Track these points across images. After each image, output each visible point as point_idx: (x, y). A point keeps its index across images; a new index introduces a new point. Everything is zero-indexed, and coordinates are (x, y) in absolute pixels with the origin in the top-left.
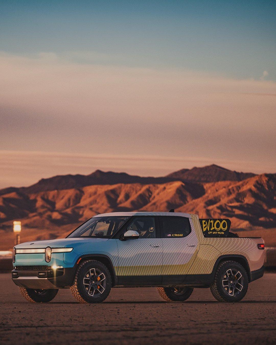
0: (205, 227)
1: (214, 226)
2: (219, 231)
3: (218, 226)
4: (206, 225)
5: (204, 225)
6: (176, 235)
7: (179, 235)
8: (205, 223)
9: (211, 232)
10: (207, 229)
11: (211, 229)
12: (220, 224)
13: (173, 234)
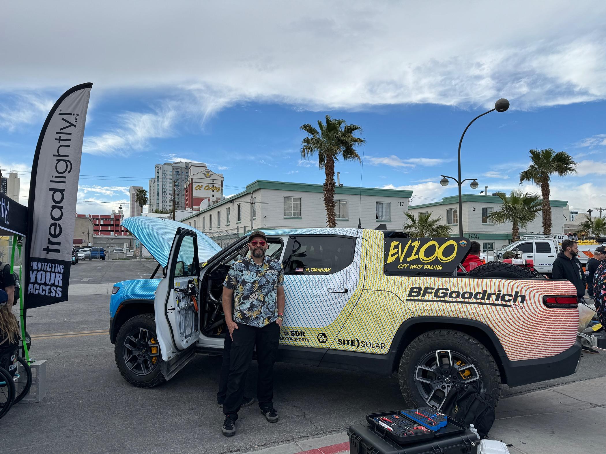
0: (393, 255)
1: (417, 253)
2: (428, 264)
3: (430, 251)
4: (398, 251)
5: (392, 251)
6: (314, 270)
7: (320, 270)
8: (396, 247)
9: (407, 266)
10: (398, 258)
11: (409, 259)
12: (437, 248)
13: (309, 268)
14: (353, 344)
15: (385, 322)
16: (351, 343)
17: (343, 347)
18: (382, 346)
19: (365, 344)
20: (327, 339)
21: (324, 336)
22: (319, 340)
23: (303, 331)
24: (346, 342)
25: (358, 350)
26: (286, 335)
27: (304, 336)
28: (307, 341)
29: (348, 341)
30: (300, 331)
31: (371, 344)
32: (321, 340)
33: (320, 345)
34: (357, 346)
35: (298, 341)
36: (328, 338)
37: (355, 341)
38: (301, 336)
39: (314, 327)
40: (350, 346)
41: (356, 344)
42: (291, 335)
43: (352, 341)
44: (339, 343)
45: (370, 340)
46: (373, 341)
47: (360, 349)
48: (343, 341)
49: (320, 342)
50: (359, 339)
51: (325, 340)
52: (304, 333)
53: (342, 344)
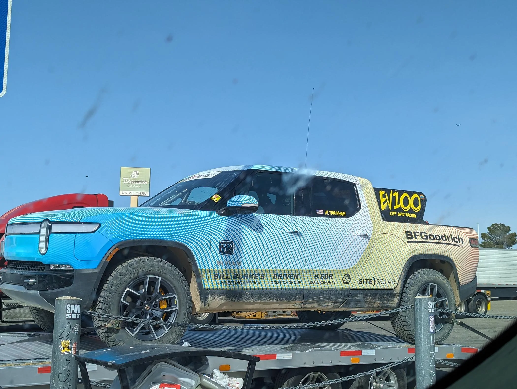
0: (384, 203)
1: (399, 203)
2: (407, 212)
3: (406, 202)
4: (386, 199)
5: (382, 200)
6: (333, 213)
7: (338, 213)
8: (384, 196)
9: (395, 213)
10: (388, 206)
11: (395, 208)
12: (409, 200)
13: (328, 211)
14: (371, 283)
15: (395, 261)
16: (369, 282)
17: (362, 287)
18: (392, 282)
19: (380, 281)
20: (350, 280)
21: (348, 277)
22: (344, 281)
23: (332, 273)
24: (365, 281)
25: (374, 287)
26: (316, 278)
27: (332, 278)
28: (333, 283)
29: (367, 280)
30: (329, 274)
31: (385, 281)
32: (345, 282)
33: (344, 286)
34: (373, 284)
35: (326, 283)
36: (352, 279)
37: (372, 280)
38: (329, 278)
39: (342, 269)
40: (368, 285)
41: (373, 283)
42: (321, 278)
43: (370, 280)
44: (360, 283)
45: (384, 277)
46: (386, 278)
47: (375, 287)
48: (363, 281)
49: (344, 283)
50: (375, 278)
51: (348, 282)
52: (332, 275)
53: (361, 284)
